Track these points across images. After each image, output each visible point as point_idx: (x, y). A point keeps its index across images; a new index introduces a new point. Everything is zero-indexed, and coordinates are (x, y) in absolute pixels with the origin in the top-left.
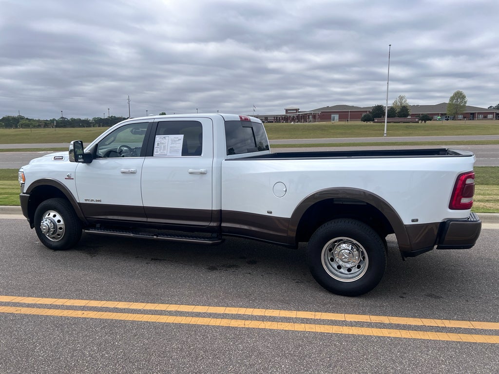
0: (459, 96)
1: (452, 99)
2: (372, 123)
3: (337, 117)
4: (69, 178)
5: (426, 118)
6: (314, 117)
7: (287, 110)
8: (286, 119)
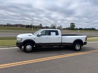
0: (41, 24)
1: (40, 25)
2: (27, 28)
3: (19, 26)
4: (35, 39)
5: (37, 28)
6: (14, 26)
7: (7, 24)
8: (7, 26)
